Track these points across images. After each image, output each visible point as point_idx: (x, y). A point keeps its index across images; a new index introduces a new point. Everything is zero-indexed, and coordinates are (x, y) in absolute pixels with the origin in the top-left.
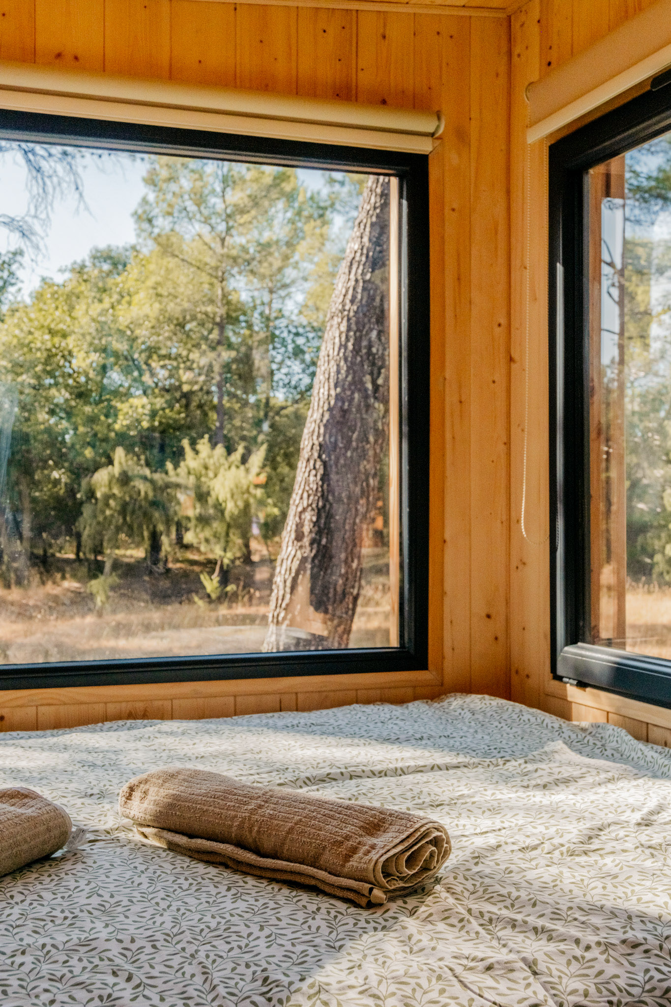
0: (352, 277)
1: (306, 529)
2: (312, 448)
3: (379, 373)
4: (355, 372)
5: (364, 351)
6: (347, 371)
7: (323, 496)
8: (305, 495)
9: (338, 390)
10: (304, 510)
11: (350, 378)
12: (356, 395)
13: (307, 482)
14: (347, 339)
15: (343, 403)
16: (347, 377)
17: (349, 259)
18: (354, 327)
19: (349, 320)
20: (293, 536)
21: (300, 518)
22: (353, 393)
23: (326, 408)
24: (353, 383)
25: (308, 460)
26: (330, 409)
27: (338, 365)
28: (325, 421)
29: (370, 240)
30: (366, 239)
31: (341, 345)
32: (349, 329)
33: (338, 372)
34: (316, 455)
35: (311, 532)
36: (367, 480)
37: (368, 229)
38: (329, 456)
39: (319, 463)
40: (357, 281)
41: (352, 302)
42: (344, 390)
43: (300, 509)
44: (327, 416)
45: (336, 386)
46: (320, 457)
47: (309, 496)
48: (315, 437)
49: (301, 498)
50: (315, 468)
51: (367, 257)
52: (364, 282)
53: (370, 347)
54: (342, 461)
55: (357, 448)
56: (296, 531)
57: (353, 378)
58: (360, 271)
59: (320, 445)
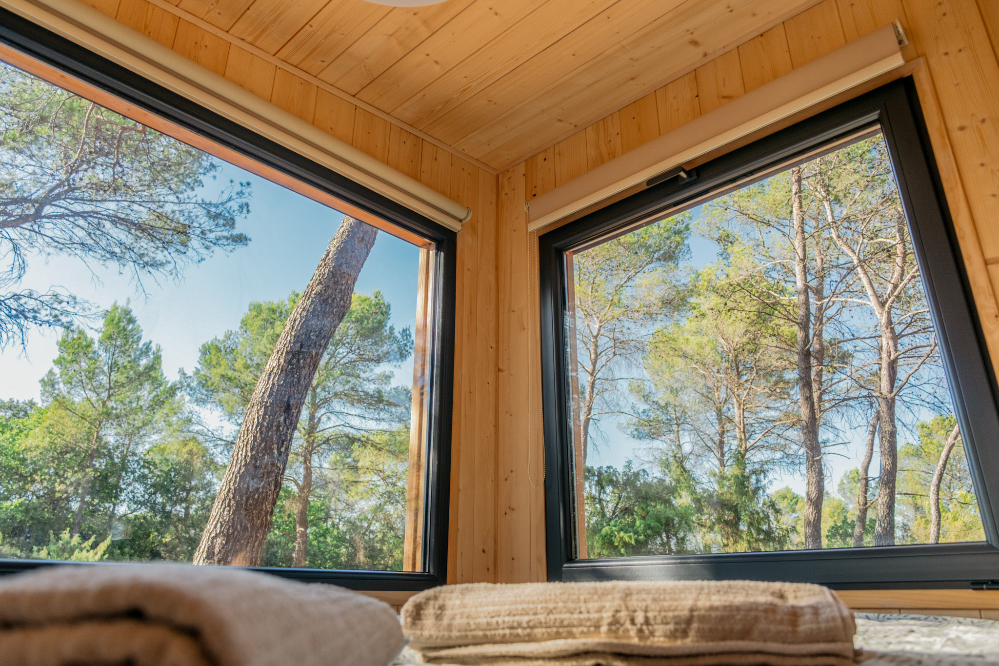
0: (271, 382)
1: (217, 550)
2: (229, 491)
3: (283, 444)
4: (266, 442)
5: (274, 429)
6: (262, 441)
7: (232, 526)
8: (219, 525)
9: (254, 452)
10: (217, 535)
11: (263, 445)
12: (266, 457)
13: (222, 515)
14: (264, 419)
15: (256, 461)
16: (260, 444)
17: (269, 372)
18: (269, 412)
19: (266, 407)
20: (205, 555)
21: (212, 542)
22: (264, 455)
23: (243, 463)
24: (265, 448)
25: (225, 499)
26: (246, 465)
27: (255, 437)
28: (241, 472)
29: (285, 361)
30: (282, 361)
31: (258, 423)
32: (265, 414)
33: (255, 440)
34: (231, 496)
35: (219, 552)
36: (266, 516)
37: (284, 355)
38: (241, 497)
39: (232, 502)
40: (273, 384)
41: (269, 397)
42: (257, 453)
43: (213, 535)
44: (243, 469)
45: (252, 450)
46: (234, 497)
47: (221, 526)
48: (232, 484)
49: (215, 527)
50: (229, 505)
51: (281, 371)
52: (278, 385)
53: (279, 426)
54: (251, 501)
55: (262, 492)
56: (207, 552)
57: (265, 445)
58: (276, 379)
59: (235, 489)
